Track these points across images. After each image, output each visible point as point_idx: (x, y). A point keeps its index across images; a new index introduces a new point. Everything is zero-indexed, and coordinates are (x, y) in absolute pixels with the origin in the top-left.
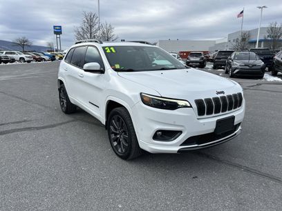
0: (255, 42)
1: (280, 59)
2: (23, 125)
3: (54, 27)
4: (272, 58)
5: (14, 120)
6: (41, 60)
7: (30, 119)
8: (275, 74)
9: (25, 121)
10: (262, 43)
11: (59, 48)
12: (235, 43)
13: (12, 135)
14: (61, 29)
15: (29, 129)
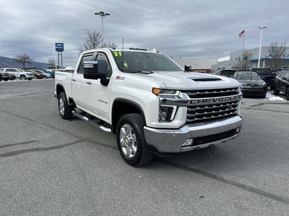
0: (257, 61)
1: (281, 79)
2: (30, 146)
3: (56, 44)
4: (274, 78)
5: (21, 141)
6: (42, 77)
7: (37, 139)
8: (277, 94)
9: (32, 142)
10: (264, 62)
11: (60, 65)
12: (237, 62)
13: (21, 156)
14: (63, 46)
15: (37, 149)
